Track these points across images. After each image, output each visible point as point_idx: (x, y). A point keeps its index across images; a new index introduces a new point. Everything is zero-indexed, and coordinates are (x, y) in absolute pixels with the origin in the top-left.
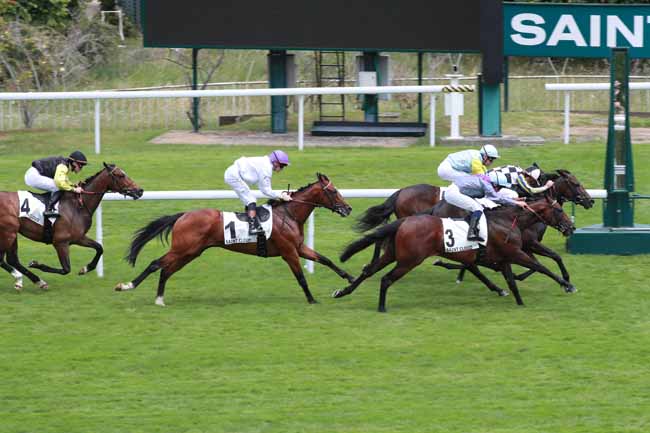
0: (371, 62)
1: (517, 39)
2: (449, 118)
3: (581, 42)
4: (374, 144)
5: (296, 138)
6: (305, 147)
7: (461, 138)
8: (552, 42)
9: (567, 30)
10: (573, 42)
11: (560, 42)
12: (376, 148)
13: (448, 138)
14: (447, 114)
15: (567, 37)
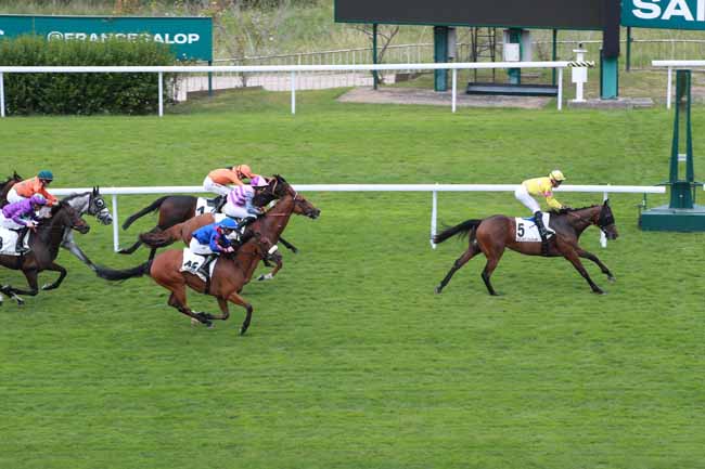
0: (515, 35)
1: (637, 13)
2: (575, 84)
3: (689, 17)
4: (514, 105)
5: (451, 100)
6: (457, 108)
7: (585, 101)
8: (666, 16)
9: (678, 7)
10: (683, 17)
11: (672, 17)
12: (516, 109)
13: (574, 101)
14: (574, 81)
15: (678, 13)
